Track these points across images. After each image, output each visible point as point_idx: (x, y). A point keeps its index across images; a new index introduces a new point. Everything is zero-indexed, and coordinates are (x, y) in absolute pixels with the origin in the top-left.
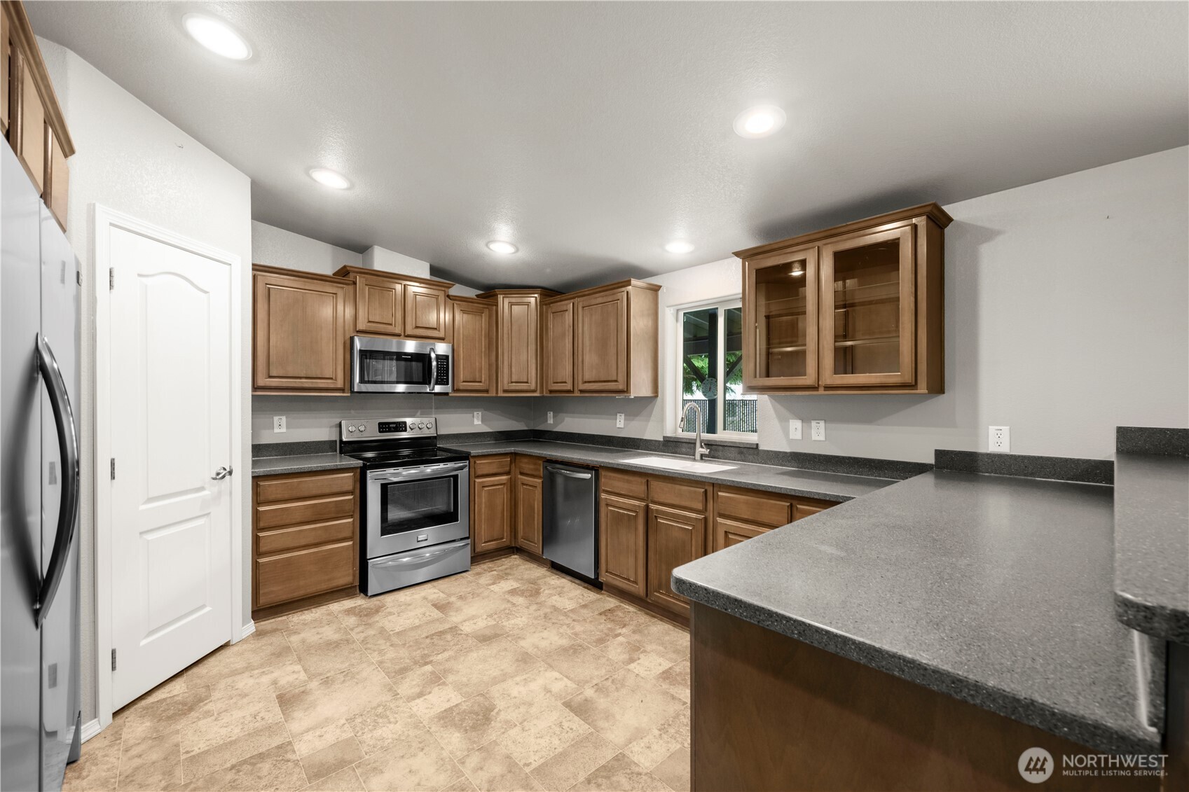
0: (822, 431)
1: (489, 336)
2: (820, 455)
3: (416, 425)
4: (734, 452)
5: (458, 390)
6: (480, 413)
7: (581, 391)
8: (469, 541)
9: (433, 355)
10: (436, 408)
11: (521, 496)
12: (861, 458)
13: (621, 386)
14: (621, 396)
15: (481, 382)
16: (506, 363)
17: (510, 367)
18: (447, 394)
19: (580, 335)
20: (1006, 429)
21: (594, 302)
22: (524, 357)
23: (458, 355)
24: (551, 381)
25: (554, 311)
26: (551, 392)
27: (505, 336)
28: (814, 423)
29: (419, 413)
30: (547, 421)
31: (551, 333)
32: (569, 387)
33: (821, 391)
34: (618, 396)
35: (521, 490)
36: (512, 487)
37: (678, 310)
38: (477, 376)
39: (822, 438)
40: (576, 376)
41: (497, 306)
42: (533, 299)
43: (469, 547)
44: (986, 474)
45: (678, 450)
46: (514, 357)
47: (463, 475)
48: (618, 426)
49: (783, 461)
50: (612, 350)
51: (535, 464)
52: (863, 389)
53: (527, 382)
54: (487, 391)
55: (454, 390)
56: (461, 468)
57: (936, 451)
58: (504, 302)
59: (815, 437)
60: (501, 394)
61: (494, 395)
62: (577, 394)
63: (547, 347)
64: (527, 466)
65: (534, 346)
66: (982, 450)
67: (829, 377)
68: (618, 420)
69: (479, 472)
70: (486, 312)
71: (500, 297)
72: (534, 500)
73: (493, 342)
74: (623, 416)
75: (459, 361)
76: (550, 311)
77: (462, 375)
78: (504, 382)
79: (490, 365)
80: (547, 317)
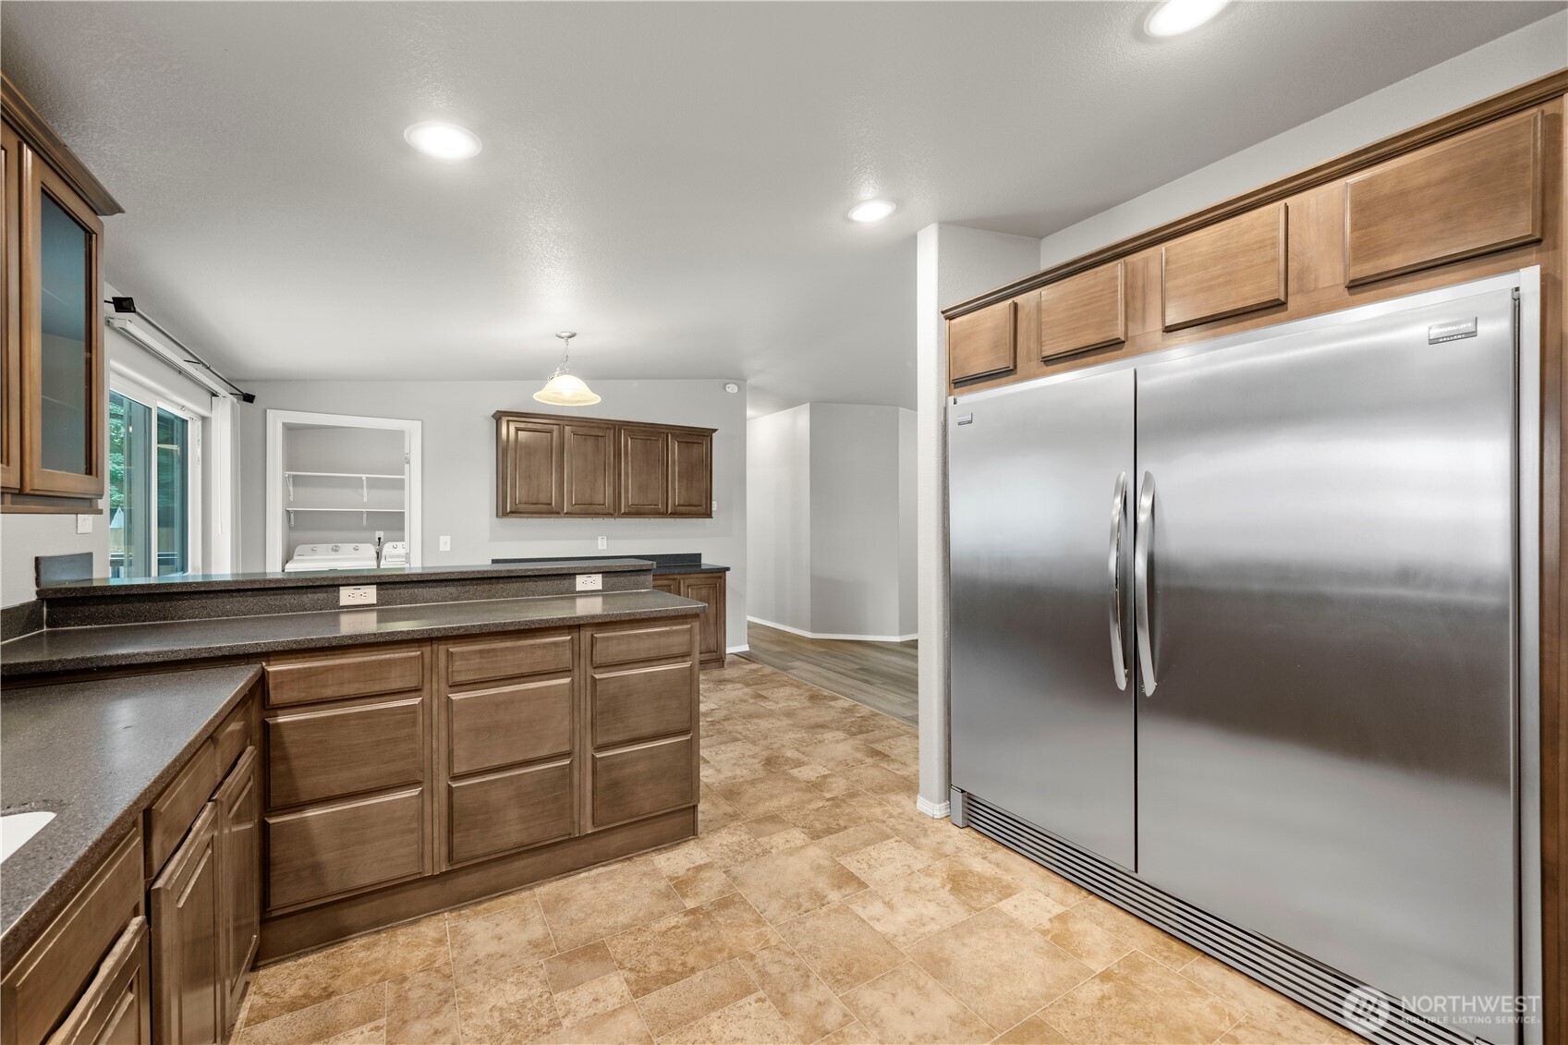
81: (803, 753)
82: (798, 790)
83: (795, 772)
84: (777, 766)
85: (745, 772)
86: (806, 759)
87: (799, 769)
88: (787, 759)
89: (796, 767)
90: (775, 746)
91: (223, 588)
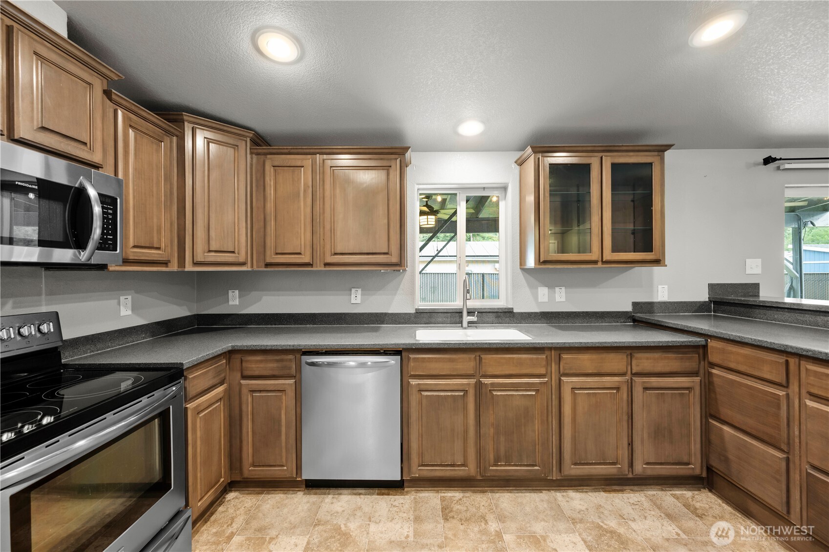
0: (563, 294)
1: (169, 180)
2: (562, 312)
3: (12, 329)
4: (491, 317)
6: (130, 297)
7: (328, 265)
9: (93, 194)
10: (50, 294)
12: (590, 312)
15: (159, 248)
17: (207, 229)
19: (327, 200)
20: (666, 287)
23: (127, 202)
25: (276, 164)
27: (199, 184)
28: (557, 289)
29: (8, 306)
30: (228, 301)
31: (271, 191)
32: (306, 259)
33: (600, 265)
35: (248, 402)
36: (230, 400)
38: (155, 239)
39: (563, 299)
40: (318, 247)
41: (183, 137)
42: (241, 142)
43: (190, 523)
44: (658, 314)
45: (433, 320)
46: (213, 215)
48: (353, 301)
49: (534, 320)
50: (381, 222)
51: (279, 361)
52: (628, 263)
53: (233, 252)
54: (163, 263)
55: (122, 260)
57: (632, 302)
58: (195, 134)
59: (558, 299)
60: (189, 268)
61: (174, 269)
63: (264, 208)
65: (243, 206)
66: (655, 300)
67: (608, 255)
68: (353, 296)
71: (189, 128)
72: (280, 409)
74: (360, 291)
75: (127, 210)
77: (131, 236)
78: (196, 251)
91: (770, 305)
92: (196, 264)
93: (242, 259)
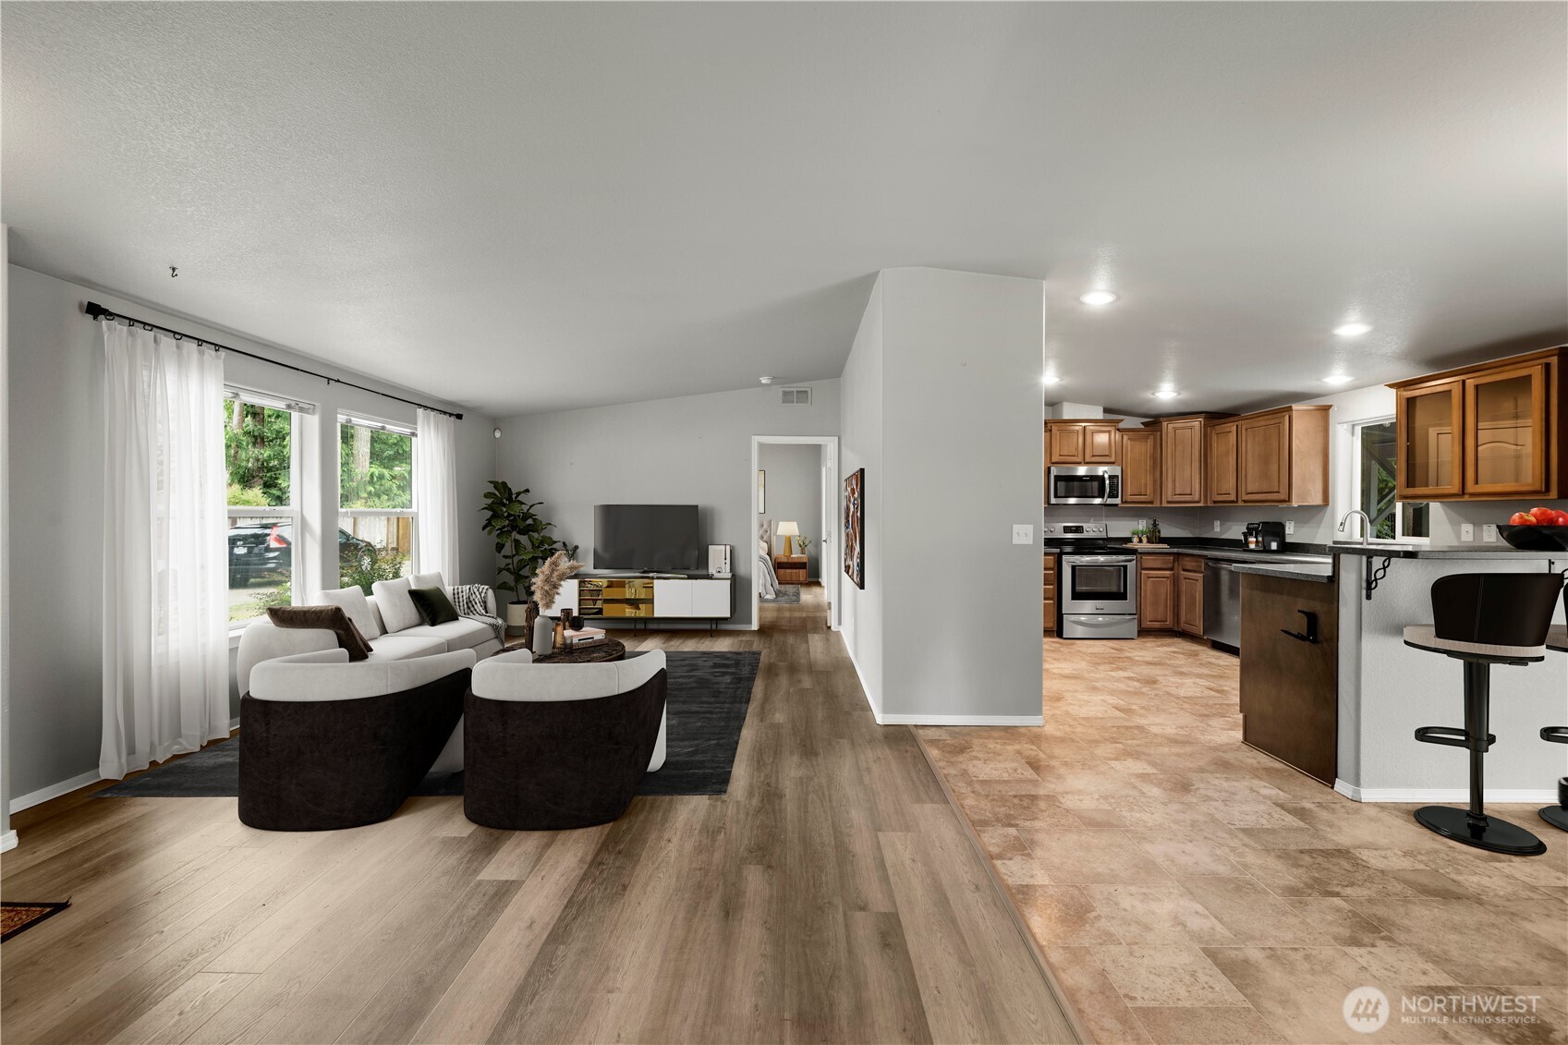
1: (1153, 458)
3: (1092, 529)
5: (1126, 502)
7: (1245, 501)
8: (1136, 616)
9: (1106, 476)
10: (1106, 516)
11: (1183, 588)
13: (1283, 496)
14: (1284, 505)
15: (1146, 495)
16: (1170, 479)
17: (1174, 481)
18: (1117, 505)
19: (1244, 454)
21: (1256, 424)
22: (1187, 473)
23: (1127, 475)
24: (1214, 493)
25: (1217, 432)
26: (1215, 502)
27: (1169, 456)
28: (1485, 527)
29: (1092, 521)
30: (1213, 529)
31: (1215, 451)
32: (1233, 497)
34: (1281, 505)
35: (1184, 585)
36: (1175, 581)
37: (1353, 426)
38: (1143, 490)
40: (1239, 489)
41: (1161, 431)
42: (1197, 424)
43: (1136, 621)
46: (1177, 473)
47: (1131, 566)
48: (1287, 533)
50: (1274, 467)
51: (1196, 562)
53: (1191, 494)
54: (1152, 503)
55: (1122, 502)
56: (1130, 561)
58: (1168, 427)
59: (1486, 539)
60: (1164, 505)
61: (1159, 505)
62: (1240, 504)
63: (1211, 463)
64: (1189, 563)
65: (1197, 464)
69: (1145, 565)
70: (1152, 438)
71: (1165, 424)
72: (1196, 592)
73: (1157, 462)
74: (1293, 523)
75: (1127, 479)
76: (1214, 432)
77: (1129, 490)
78: (1168, 494)
79: (1155, 481)
80: (1211, 438)
81: (1135, 787)
82: (1149, 755)
83: (1150, 770)
84: (1173, 780)
85: (1216, 782)
86: (1133, 780)
87: (1145, 772)
88: (1159, 785)
89: (1148, 774)
90: (1177, 807)
92: (1169, 502)
93: (1197, 498)
